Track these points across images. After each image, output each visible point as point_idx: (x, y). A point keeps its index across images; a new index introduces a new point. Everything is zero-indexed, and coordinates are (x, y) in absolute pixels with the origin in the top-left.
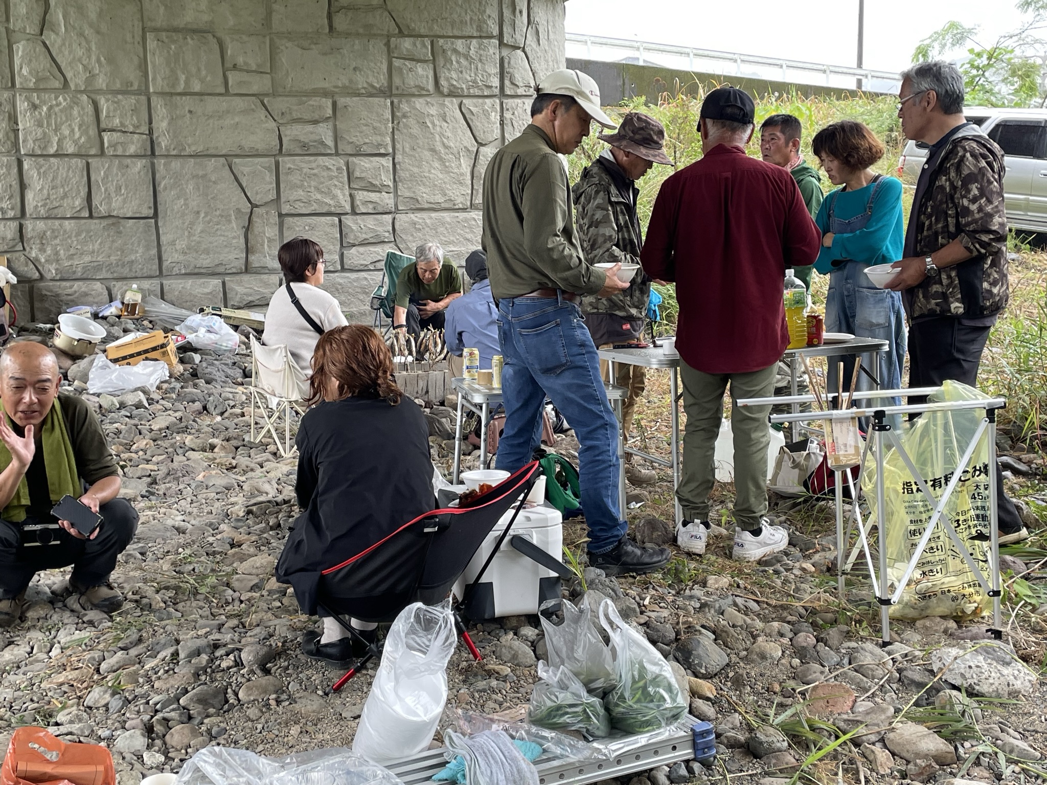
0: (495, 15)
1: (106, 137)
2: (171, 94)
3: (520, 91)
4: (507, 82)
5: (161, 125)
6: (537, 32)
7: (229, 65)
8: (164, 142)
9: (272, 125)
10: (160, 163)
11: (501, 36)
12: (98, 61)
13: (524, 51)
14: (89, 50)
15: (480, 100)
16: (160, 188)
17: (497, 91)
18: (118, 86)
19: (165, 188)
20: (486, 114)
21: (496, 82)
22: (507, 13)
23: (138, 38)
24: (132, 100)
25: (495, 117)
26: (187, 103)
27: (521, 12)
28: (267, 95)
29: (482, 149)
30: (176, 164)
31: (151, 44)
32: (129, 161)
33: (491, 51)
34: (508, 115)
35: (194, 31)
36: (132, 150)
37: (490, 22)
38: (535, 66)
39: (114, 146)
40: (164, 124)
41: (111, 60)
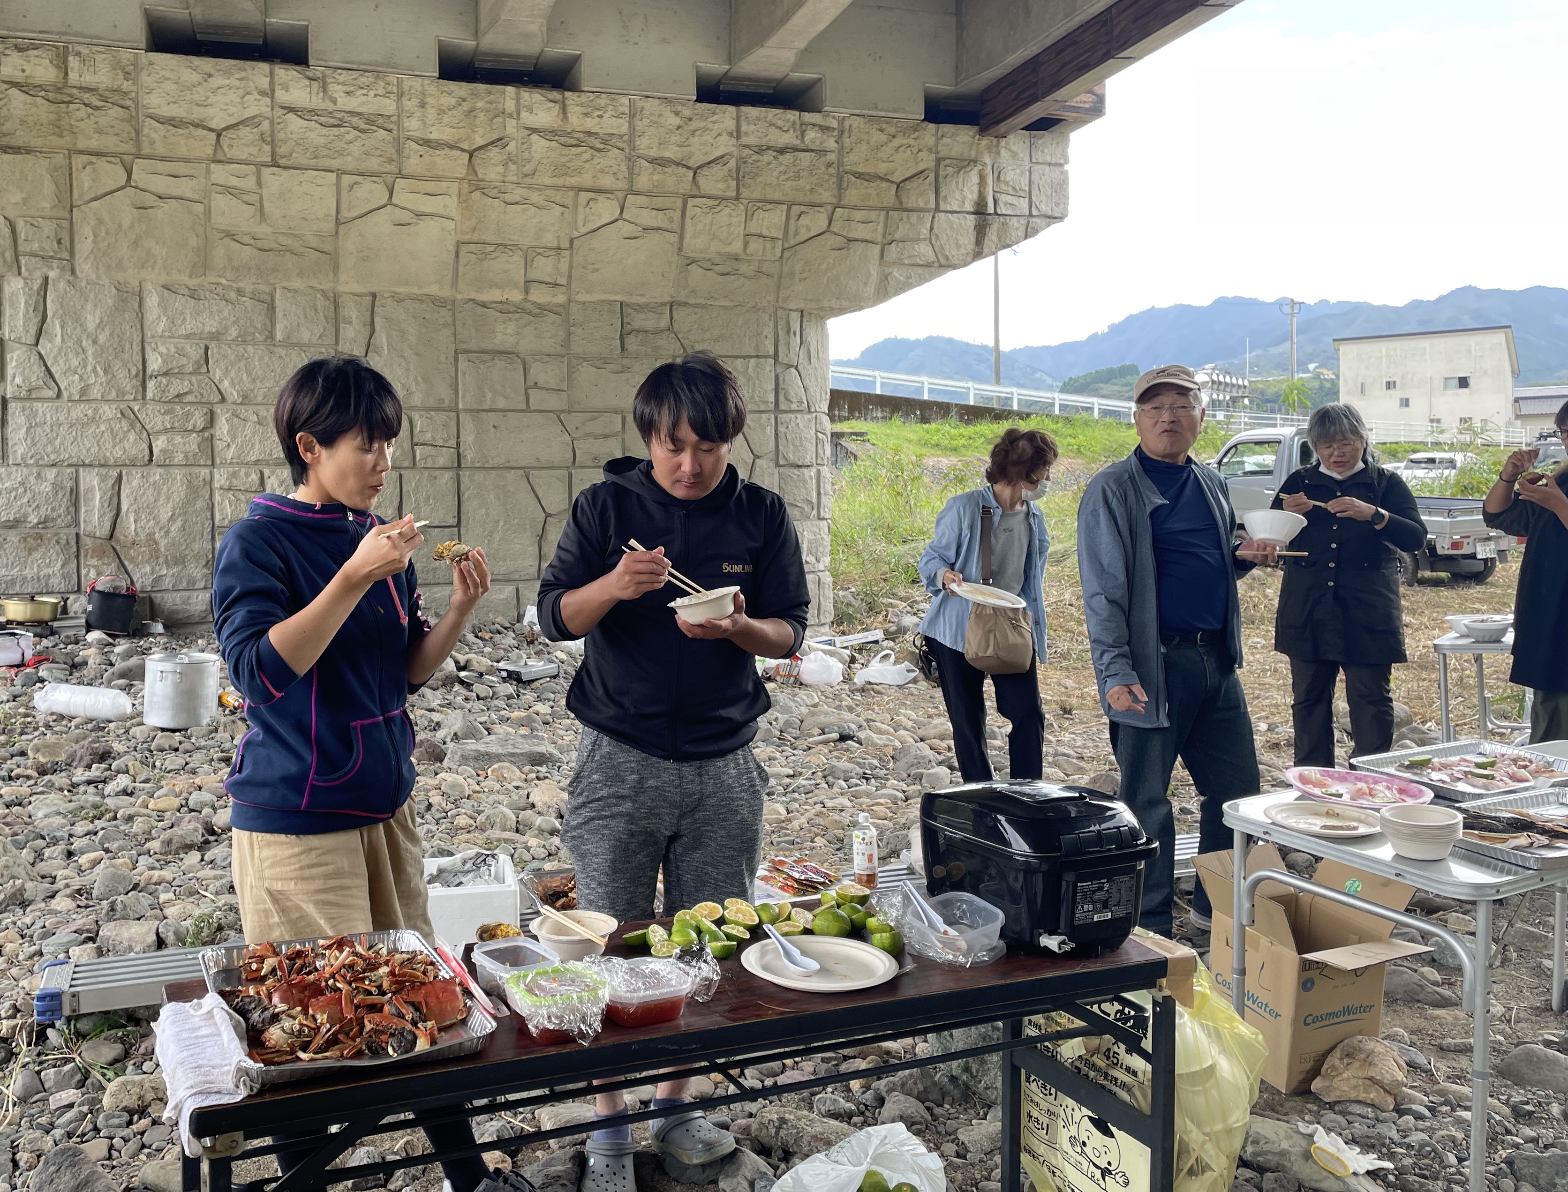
0: (771, 336)
1: (418, 450)
2: (478, 411)
3: (794, 406)
4: (781, 398)
5: (468, 438)
6: (809, 351)
7: (530, 383)
8: (469, 456)
9: (568, 438)
10: (465, 475)
11: (776, 356)
12: (416, 379)
13: (796, 368)
14: (408, 370)
15: (757, 415)
16: (464, 498)
17: (772, 407)
18: (431, 403)
19: (469, 499)
20: (763, 428)
21: (771, 398)
22: (781, 333)
23: (452, 360)
24: (443, 416)
25: (770, 431)
26: (492, 418)
27: (795, 334)
28: (563, 411)
29: (757, 460)
30: (479, 476)
31: (463, 364)
32: (437, 473)
33: (768, 368)
34: (782, 429)
35: (501, 353)
36: (441, 462)
37: (767, 342)
38: (807, 382)
39: (424, 459)
40: (471, 438)
41: (426, 380)
